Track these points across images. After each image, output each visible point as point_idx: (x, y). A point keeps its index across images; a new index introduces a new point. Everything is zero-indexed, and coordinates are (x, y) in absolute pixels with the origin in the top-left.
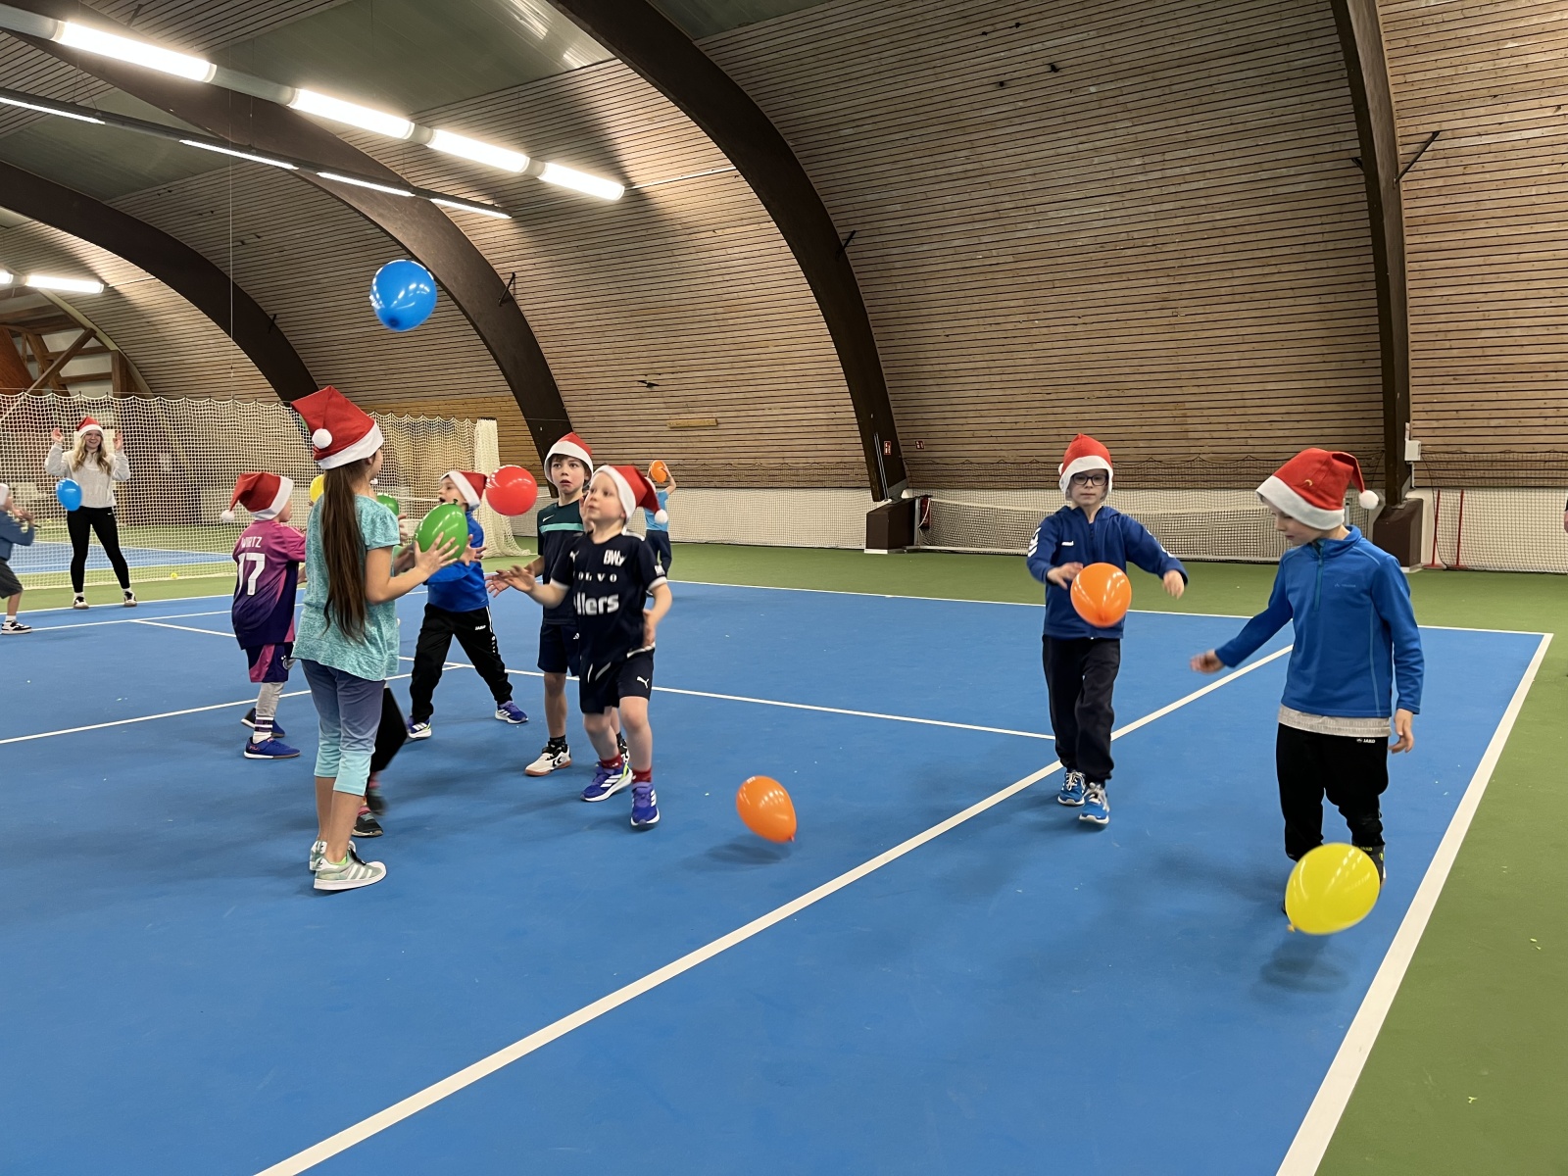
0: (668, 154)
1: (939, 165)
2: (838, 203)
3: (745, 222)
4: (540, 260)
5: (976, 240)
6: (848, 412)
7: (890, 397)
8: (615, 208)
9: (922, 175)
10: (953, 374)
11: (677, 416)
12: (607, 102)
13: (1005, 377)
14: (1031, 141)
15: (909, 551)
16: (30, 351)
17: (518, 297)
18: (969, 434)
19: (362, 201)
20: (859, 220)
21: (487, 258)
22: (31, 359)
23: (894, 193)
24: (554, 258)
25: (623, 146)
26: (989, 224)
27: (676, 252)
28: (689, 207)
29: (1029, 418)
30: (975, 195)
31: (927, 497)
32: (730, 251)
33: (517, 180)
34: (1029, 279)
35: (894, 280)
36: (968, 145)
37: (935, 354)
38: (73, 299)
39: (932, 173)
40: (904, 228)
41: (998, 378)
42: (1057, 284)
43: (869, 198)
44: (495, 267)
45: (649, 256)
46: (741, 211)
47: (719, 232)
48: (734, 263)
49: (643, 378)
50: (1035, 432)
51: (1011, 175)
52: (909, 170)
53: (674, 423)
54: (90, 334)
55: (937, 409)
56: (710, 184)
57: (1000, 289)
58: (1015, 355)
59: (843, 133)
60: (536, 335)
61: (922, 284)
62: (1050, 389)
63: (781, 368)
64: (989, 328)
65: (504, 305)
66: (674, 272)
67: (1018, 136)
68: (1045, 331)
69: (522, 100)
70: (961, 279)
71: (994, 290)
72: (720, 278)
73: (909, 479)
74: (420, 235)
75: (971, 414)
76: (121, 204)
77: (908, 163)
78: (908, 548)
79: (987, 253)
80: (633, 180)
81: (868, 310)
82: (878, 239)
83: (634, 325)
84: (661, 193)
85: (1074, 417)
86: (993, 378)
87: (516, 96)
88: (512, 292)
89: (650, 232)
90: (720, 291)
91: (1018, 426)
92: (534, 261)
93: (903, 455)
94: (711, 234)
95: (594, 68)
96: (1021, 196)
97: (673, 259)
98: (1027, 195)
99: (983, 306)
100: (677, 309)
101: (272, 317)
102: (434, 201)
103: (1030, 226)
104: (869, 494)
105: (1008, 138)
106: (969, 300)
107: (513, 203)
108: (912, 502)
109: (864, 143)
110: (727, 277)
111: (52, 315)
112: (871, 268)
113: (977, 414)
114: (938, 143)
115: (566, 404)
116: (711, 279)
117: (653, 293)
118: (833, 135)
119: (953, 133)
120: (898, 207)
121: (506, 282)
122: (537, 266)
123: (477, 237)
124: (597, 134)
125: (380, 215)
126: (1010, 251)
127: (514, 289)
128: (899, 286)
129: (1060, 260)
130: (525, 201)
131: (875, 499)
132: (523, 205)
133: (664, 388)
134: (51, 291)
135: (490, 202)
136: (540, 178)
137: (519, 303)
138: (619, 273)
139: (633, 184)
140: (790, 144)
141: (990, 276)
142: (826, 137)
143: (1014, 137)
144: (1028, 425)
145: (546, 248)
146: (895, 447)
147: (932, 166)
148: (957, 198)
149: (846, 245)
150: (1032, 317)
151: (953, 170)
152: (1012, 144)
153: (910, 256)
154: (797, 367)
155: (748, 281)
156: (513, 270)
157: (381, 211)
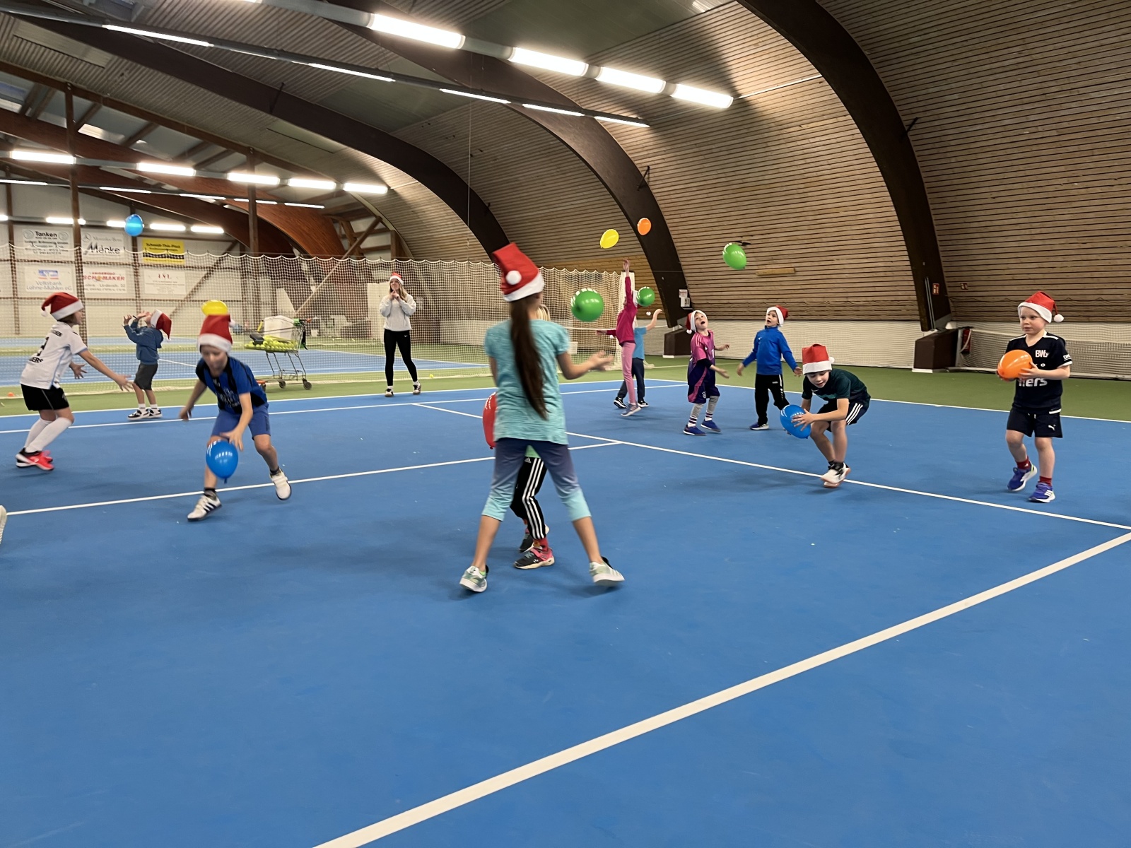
0: (769, 70)
1: (994, 60)
2: (904, 96)
3: (825, 117)
4: (668, 155)
5: (1024, 119)
6: (903, 260)
7: (940, 248)
8: (725, 114)
9: (979, 69)
10: (997, 228)
11: (764, 267)
12: (724, 35)
13: (1044, 230)
14: (1077, 36)
15: (952, 371)
16: (343, 232)
17: (651, 184)
18: (1010, 277)
19: (548, 121)
20: (921, 109)
21: (630, 156)
22: (344, 237)
23: (954, 85)
24: (678, 154)
25: (733, 67)
26: (1036, 105)
27: (770, 144)
28: (782, 109)
29: (1065, 264)
30: (1024, 83)
31: (968, 328)
32: (811, 140)
33: (654, 99)
34: (1071, 149)
35: (949, 155)
36: (1021, 42)
37: (982, 213)
38: (369, 198)
39: (988, 67)
40: (960, 113)
41: (1038, 231)
42: (1096, 152)
43: (931, 90)
44: (636, 162)
45: (748, 148)
46: (823, 109)
47: (804, 127)
48: (815, 149)
49: (739, 239)
50: (1071, 275)
51: (1057, 64)
52: (967, 66)
53: (761, 272)
54: (379, 220)
55: (982, 257)
56: (799, 90)
57: (1044, 159)
58: (1055, 212)
59: (912, 40)
60: (662, 210)
61: (973, 157)
62: (1086, 240)
63: (849, 228)
64: (1032, 190)
65: (640, 190)
66: (767, 159)
67: (1066, 32)
68: (1083, 191)
69: (662, 40)
70: (1009, 151)
71: (1037, 159)
72: (803, 162)
73: (953, 314)
74: (586, 143)
75: (1012, 261)
76: (399, 134)
77: (967, 60)
78: (951, 368)
79: (1034, 130)
80: (740, 92)
81: (924, 180)
82: (936, 123)
83: (734, 200)
84: (760, 100)
85: (1107, 262)
86: (1033, 231)
87: (657, 37)
88: (646, 180)
89: (752, 130)
90: (802, 171)
91: (1055, 270)
92: (664, 156)
93: (949, 294)
94: (798, 128)
95: (716, 10)
96: (1066, 81)
97: (767, 149)
98: (1072, 80)
99: (1028, 173)
100: (768, 186)
101: (487, 205)
102: (597, 118)
103: (1073, 105)
104: (918, 326)
105: (1056, 34)
106: (1015, 168)
107: (651, 115)
108: (955, 332)
109: (930, 47)
110: (808, 161)
111: (357, 208)
112: (929, 146)
113: (1018, 261)
114: (994, 42)
115: (681, 260)
116: (796, 163)
117: (750, 175)
118: (903, 43)
119: (1008, 33)
120: (956, 96)
121: (643, 173)
122: (666, 160)
123: (624, 142)
124: (714, 60)
125: (561, 131)
126: (1054, 126)
127: (649, 178)
128: (953, 160)
129: (1099, 133)
130: (660, 114)
131: (923, 330)
132: (658, 116)
133: (755, 246)
134: (357, 193)
135: (634, 116)
136: (672, 96)
137: (651, 188)
138: (726, 162)
139: (740, 95)
140: (866, 53)
141: (1034, 148)
142: (897, 45)
143: (1062, 33)
144: (1064, 270)
145: (672, 147)
146: (943, 288)
147: (988, 61)
148: (1008, 86)
149: (909, 130)
150: (1071, 180)
151: (1006, 63)
152: (1060, 39)
153: (964, 135)
154: (862, 227)
155: (825, 163)
156: (648, 164)
157: (561, 128)
